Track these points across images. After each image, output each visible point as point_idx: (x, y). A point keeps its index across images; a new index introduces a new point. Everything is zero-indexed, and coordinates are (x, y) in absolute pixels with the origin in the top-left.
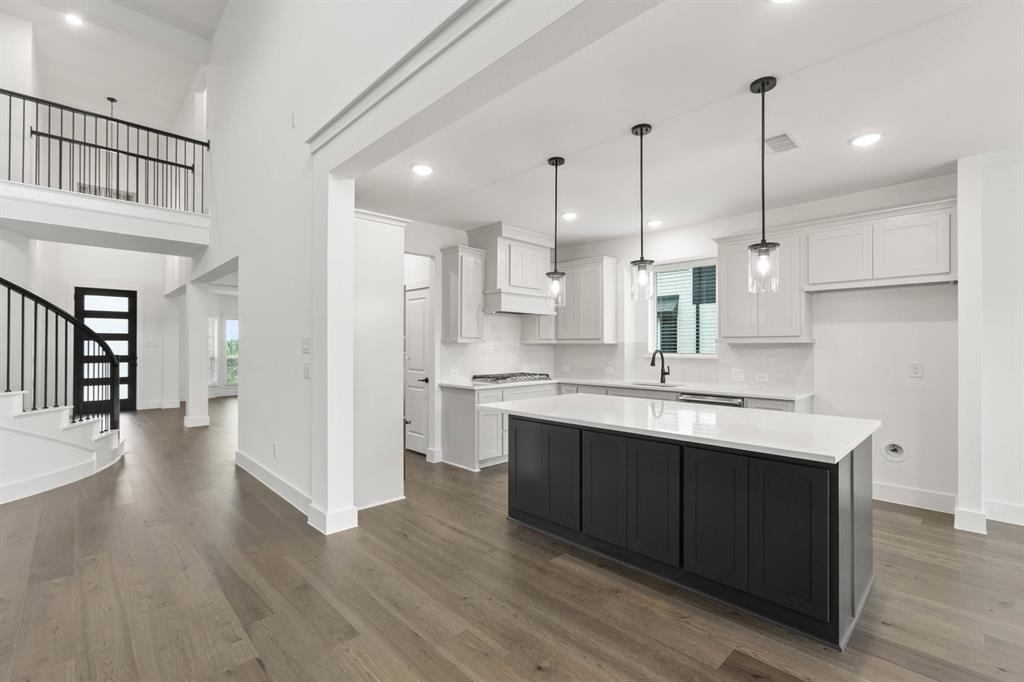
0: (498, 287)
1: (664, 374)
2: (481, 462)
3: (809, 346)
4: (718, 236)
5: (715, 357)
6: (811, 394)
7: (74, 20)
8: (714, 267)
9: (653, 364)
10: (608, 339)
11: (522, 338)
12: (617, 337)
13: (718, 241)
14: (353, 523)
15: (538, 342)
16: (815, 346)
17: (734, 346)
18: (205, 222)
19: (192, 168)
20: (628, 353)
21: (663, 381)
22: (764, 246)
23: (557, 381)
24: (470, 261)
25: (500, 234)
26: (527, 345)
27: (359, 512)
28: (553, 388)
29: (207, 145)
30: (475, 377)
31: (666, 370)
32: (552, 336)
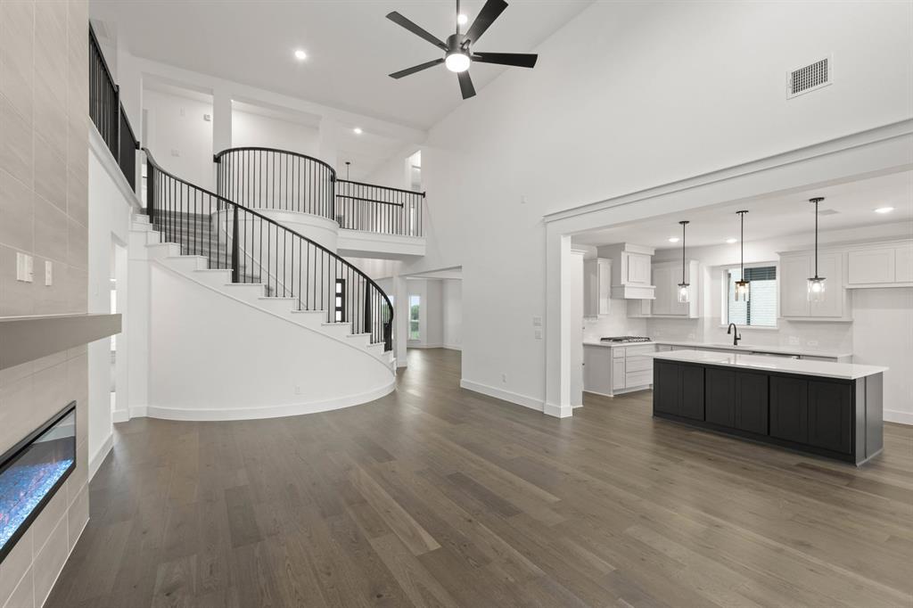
0: (622, 283)
1: (736, 339)
2: (614, 391)
3: (850, 323)
4: (780, 251)
5: (776, 328)
6: (850, 354)
7: (358, 131)
8: (775, 267)
9: (729, 332)
10: (693, 315)
11: (628, 313)
12: (698, 313)
13: (780, 254)
14: (570, 414)
15: (640, 316)
16: (854, 323)
17: (790, 322)
18: (421, 241)
19: (402, 205)
20: (707, 325)
21: (735, 343)
22: (816, 279)
23: (654, 342)
24: (604, 266)
25: (623, 250)
26: (630, 318)
27: (573, 409)
28: (653, 347)
29: (424, 195)
30: (602, 339)
31: (738, 337)
32: (649, 312)
